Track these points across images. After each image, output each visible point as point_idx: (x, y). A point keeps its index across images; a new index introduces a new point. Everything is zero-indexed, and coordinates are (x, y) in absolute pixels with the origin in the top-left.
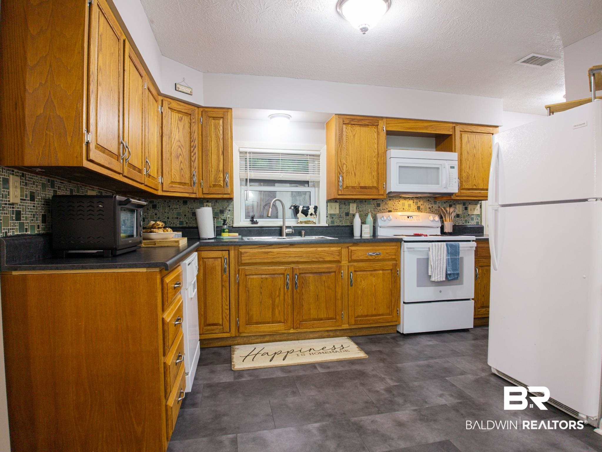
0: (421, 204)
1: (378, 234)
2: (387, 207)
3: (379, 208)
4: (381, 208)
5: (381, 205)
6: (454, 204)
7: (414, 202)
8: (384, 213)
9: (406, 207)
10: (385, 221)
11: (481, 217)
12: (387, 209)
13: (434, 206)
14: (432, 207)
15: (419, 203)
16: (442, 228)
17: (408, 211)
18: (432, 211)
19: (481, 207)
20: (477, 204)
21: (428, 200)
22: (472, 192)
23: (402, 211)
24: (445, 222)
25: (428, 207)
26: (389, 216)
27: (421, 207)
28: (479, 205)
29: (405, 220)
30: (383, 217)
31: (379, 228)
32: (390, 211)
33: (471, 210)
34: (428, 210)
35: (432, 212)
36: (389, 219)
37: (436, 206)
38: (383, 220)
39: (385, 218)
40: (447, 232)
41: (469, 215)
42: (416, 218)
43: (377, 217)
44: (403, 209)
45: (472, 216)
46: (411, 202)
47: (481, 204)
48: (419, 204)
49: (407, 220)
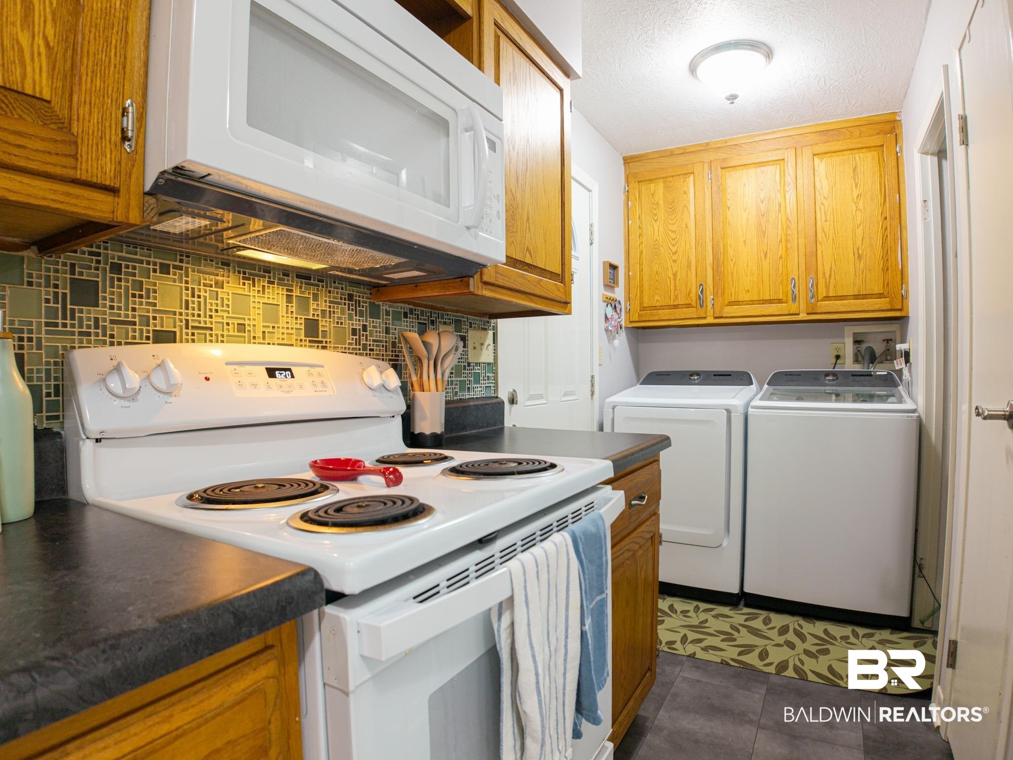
0: (323, 311)
1: (80, 488)
2: (143, 308)
3: (87, 313)
4: (103, 312)
5: (106, 296)
6: (433, 322)
7: (289, 298)
8: (124, 348)
9: (256, 318)
10: (132, 396)
11: (496, 373)
12: (146, 321)
13: (370, 322)
14: (365, 328)
15: (313, 305)
16: (407, 419)
17: (264, 338)
18: (365, 348)
19: (495, 340)
20: (486, 329)
21: (350, 297)
22: (523, 276)
23: (232, 339)
24: (418, 394)
25: (348, 325)
26: (161, 366)
27: (324, 324)
28: (491, 333)
29: (255, 386)
30: (118, 369)
31: (87, 448)
32: (164, 337)
33: (475, 348)
34: (350, 339)
35: (365, 350)
36: (163, 386)
37: (376, 326)
38: (119, 391)
39: (133, 379)
40: (428, 432)
41: (469, 364)
42: (311, 374)
43: (71, 372)
44: (241, 327)
45: (477, 370)
46: (276, 295)
47: (495, 328)
48: (315, 308)
49: (269, 387)
